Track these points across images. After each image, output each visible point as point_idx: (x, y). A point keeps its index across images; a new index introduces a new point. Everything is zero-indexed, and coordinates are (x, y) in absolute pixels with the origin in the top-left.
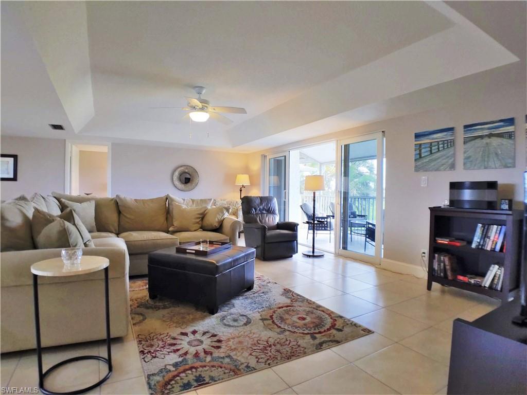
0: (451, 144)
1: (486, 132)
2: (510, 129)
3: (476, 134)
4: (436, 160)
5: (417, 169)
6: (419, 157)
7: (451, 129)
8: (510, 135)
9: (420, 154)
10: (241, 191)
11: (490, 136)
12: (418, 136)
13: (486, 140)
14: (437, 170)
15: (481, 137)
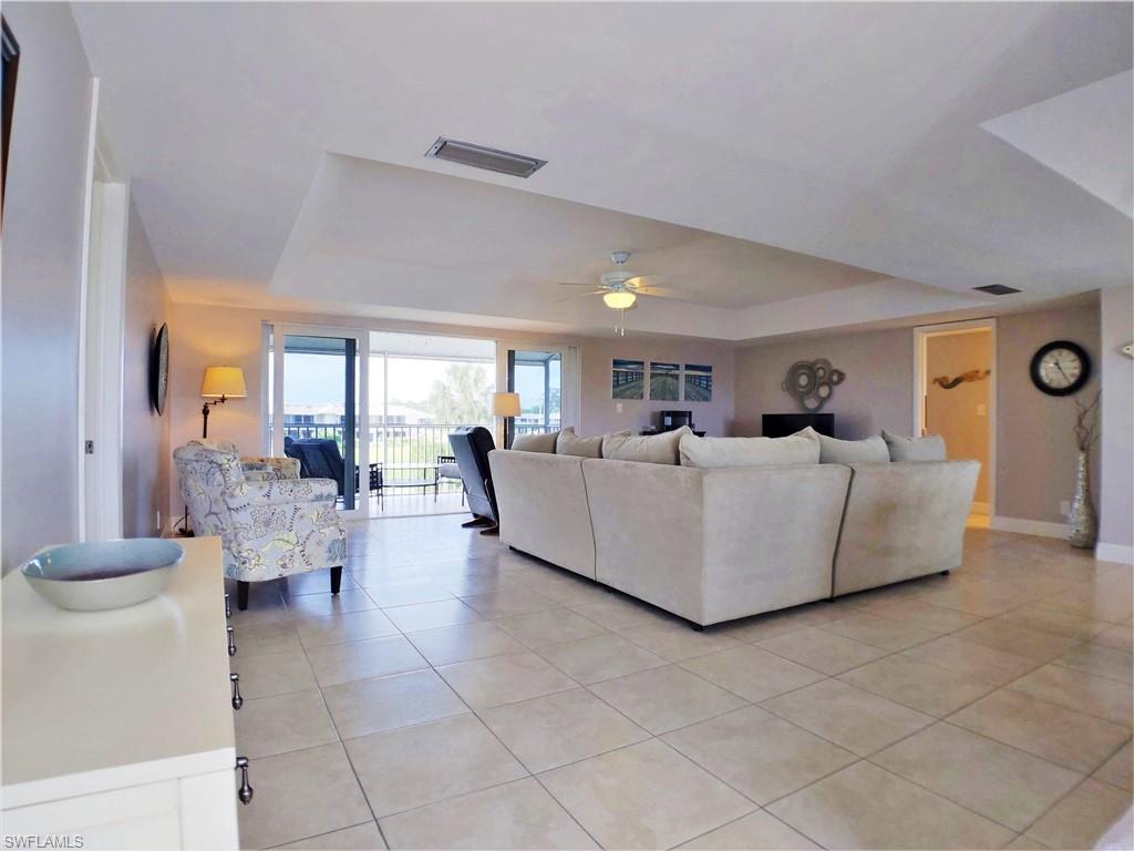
0: (641, 376)
1: (664, 372)
2: (677, 372)
3: (659, 372)
4: (629, 389)
5: (615, 396)
6: (616, 384)
7: (642, 363)
8: (676, 377)
9: (618, 381)
10: (206, 412)
11: (667, 375)
12: (616, 363)
13: (664, 378)
14: (632, 398)
15: (661, 374)
